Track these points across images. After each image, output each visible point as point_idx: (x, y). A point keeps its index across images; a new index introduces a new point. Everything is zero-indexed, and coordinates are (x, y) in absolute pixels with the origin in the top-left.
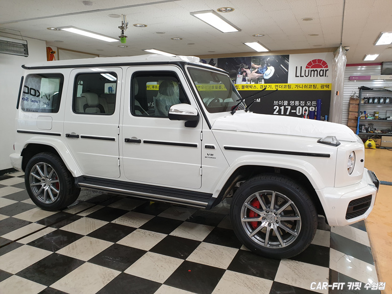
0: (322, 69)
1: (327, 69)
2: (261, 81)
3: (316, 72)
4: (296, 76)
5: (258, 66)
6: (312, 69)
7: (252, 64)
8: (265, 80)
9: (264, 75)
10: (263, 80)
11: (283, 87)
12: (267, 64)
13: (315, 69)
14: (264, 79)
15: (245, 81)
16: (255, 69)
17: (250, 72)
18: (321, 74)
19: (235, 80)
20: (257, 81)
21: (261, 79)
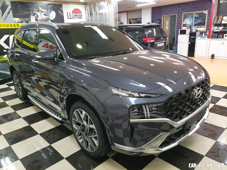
0: (80, 14)
1: (82, 14)
2: (49, 21)
3: (77, 16)
4: (68, 18)
5: (44, 10)
6: (75, 14)
7: (40, 8)
8: (51, 20)
9: (50, 17)
10: (50, 20)
12: (50, 9)
13: (76, 14)
15: (38, 21)
16: (43, 12)
17: (40, 15)
18: (80, 17)
19: (30, 20)
21: (48, 20)
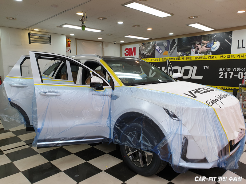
4: (238, 48)
5: (207, 42)
7: (202, 40)
11: (227, 57)
12: (214, 40)
14: (211, 51)
16: (204, 44)
17: (201, 47)
19: (190, 53)
20: (206, 53)
